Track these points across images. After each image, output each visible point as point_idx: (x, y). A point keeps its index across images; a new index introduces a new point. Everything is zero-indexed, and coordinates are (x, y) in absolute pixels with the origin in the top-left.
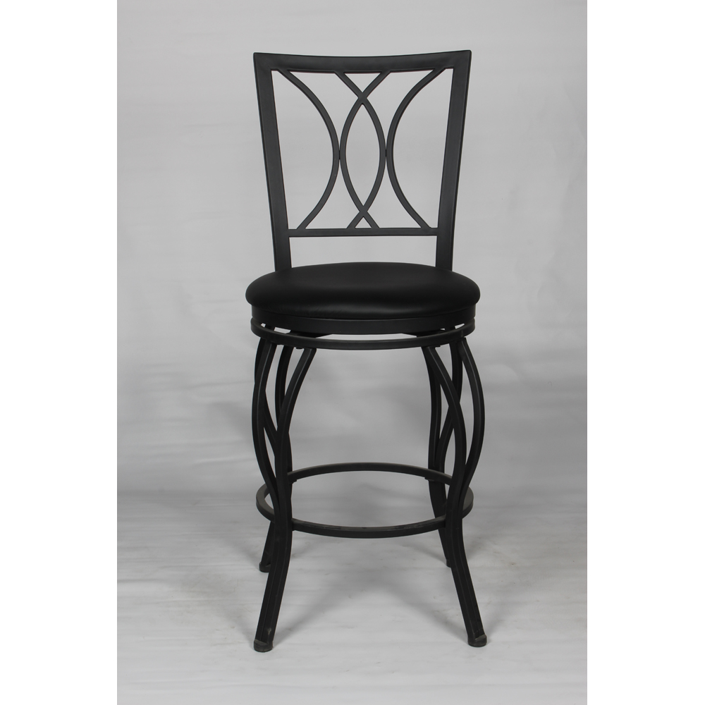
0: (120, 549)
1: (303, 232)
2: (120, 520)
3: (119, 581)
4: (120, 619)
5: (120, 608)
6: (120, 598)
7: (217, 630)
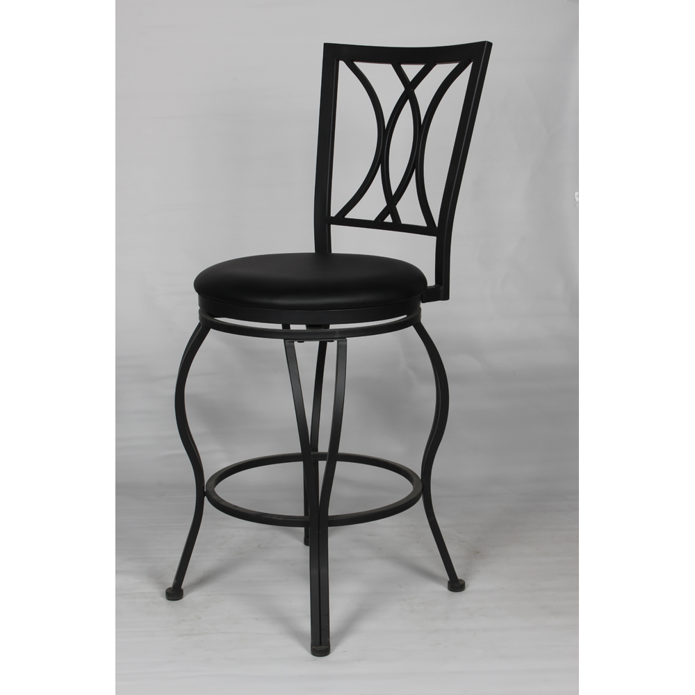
1: (341, 219)
7: (183, 621)
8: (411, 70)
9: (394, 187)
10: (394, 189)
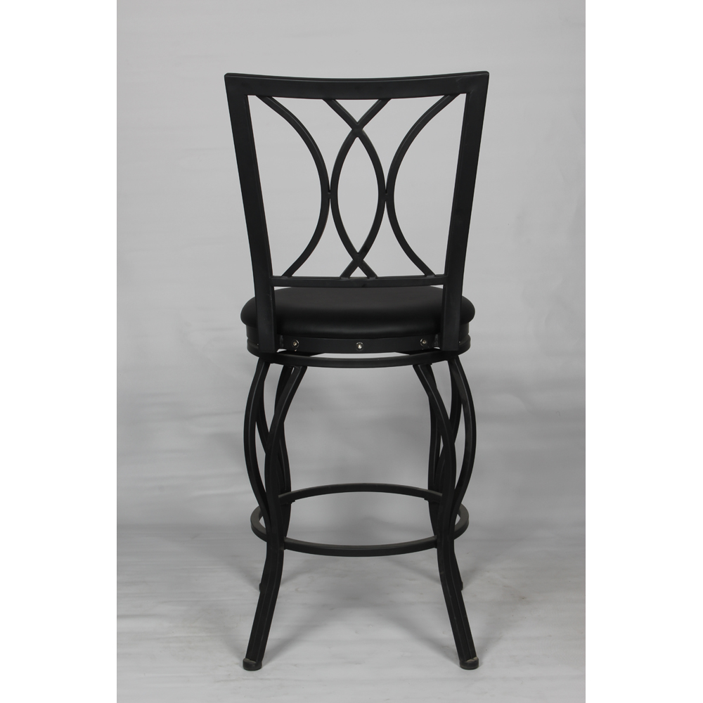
0: (120, 584)
2: (120, 554)
3: (119, 617)
4: (120, 656)
5: (120, 644)
6: (120, 634)
7: (220, 666)
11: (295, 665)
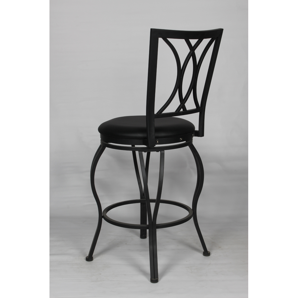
3: (50, 255)
4: (51, 271)
5: (51, 266)
6: (51, 262)
7: (94, 275)
8: (193, 42)
9: (184, 95)
10: (184, 96)
11: (125, 275)
